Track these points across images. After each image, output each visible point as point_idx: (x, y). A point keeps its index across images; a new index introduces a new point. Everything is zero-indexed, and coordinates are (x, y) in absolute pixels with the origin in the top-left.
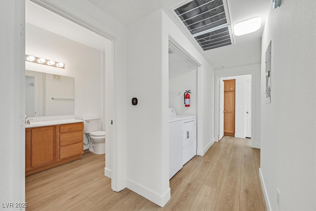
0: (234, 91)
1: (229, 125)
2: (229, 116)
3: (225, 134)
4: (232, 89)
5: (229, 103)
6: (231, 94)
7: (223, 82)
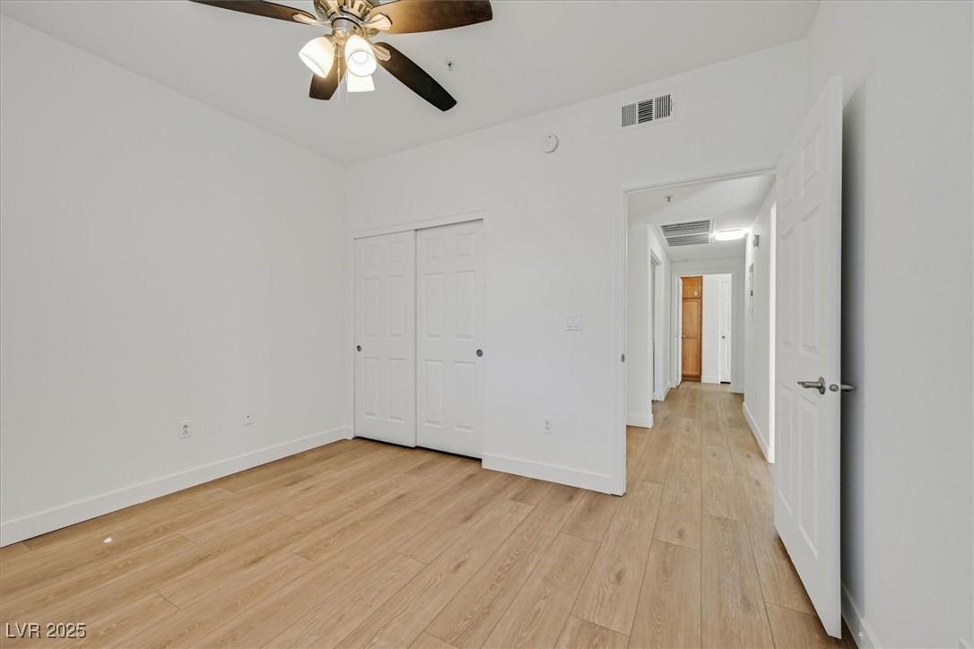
0: (700, 298)
1: (691, 361)
2: (692, 344)
3: (685, 378)
4: (696, 294)
5: (691, 320)
6: (694, 304)
7: (681, 281)
